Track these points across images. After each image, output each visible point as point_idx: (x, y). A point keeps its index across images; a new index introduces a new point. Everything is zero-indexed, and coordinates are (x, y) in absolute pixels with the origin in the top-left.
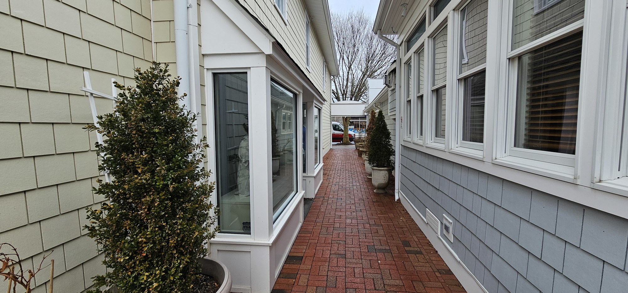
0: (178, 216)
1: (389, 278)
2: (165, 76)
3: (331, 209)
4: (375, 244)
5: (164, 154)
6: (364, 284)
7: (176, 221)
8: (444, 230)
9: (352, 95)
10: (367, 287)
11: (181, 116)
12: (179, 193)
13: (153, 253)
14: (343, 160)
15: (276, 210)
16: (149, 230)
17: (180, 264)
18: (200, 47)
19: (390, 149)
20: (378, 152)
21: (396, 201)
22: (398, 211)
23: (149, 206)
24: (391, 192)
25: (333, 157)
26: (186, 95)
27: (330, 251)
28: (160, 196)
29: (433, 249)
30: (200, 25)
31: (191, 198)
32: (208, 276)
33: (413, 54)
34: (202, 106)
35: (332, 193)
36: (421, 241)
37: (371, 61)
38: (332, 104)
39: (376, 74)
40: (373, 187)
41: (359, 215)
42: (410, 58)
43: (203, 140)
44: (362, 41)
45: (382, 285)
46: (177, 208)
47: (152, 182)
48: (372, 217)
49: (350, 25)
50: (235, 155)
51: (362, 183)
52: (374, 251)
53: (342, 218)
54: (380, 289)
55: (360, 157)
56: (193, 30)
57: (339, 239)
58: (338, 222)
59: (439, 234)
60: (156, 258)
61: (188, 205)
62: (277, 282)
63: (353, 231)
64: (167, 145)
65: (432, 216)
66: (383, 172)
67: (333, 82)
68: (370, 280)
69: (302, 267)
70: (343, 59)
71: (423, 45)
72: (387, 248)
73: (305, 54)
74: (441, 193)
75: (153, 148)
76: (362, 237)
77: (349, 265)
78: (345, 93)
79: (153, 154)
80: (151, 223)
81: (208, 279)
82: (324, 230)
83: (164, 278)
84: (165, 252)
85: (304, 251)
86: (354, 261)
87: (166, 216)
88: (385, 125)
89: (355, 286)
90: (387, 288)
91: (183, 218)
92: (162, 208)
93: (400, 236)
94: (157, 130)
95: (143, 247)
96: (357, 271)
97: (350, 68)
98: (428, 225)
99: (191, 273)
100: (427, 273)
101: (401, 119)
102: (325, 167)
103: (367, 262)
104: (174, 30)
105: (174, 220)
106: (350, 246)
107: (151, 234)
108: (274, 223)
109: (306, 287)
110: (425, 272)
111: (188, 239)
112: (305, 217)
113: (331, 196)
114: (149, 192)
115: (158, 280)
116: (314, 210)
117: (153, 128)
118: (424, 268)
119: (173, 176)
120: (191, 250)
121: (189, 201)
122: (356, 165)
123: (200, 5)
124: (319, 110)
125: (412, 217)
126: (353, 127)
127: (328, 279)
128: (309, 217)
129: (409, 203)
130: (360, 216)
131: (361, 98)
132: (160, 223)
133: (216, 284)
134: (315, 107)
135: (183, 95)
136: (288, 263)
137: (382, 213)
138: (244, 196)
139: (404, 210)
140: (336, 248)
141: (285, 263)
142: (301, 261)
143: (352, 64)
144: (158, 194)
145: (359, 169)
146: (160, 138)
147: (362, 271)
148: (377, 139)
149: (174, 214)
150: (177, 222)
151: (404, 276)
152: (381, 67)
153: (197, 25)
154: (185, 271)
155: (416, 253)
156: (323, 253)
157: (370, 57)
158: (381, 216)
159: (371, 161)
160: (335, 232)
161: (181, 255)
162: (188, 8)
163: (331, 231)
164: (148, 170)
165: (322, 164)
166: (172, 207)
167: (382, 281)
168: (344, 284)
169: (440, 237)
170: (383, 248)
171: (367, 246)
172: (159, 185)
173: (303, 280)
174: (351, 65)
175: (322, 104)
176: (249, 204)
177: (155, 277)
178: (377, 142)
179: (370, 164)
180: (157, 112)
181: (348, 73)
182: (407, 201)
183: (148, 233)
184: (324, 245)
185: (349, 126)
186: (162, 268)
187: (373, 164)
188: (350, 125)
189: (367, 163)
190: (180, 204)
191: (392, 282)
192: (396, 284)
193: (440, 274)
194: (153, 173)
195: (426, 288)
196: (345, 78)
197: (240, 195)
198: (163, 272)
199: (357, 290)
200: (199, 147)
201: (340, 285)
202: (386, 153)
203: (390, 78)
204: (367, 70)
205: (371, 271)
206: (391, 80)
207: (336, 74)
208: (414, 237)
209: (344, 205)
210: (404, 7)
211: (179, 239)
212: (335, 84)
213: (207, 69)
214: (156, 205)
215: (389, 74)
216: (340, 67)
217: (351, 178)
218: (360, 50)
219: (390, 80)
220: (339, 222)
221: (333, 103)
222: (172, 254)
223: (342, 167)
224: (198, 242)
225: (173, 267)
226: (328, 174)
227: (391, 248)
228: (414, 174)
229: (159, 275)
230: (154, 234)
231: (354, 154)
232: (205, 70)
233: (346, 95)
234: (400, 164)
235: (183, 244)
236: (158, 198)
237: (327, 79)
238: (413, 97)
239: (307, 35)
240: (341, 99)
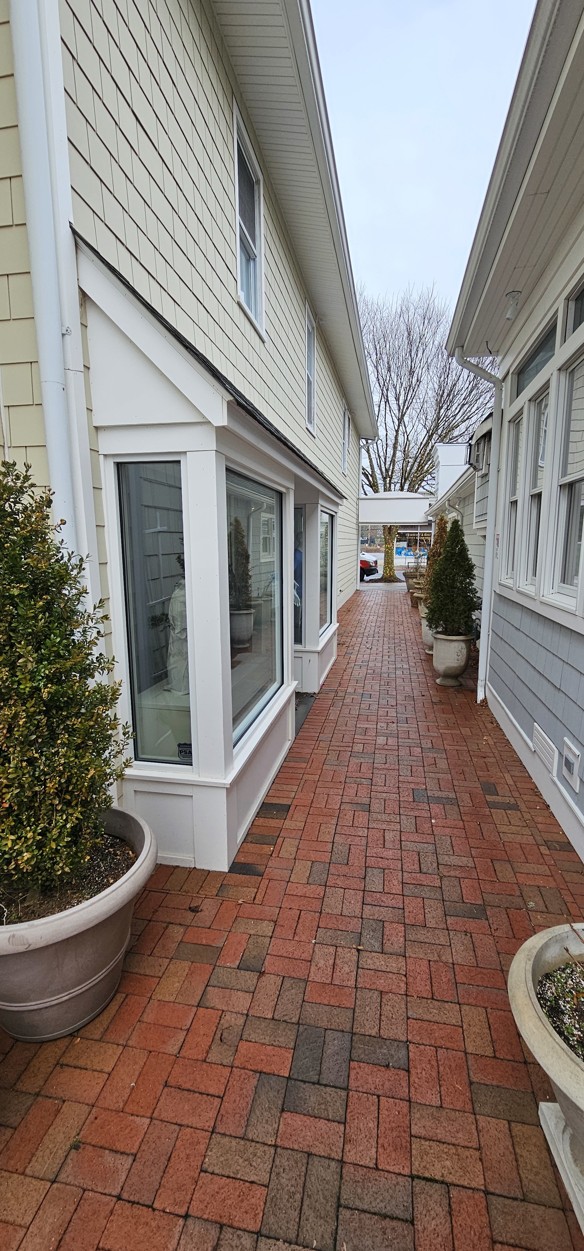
0: (59, 742)
1: (448, 853)
2: (26, 487)
3: (349, 715)
4: (428, 788)
5: (30, 634)
6: (400, 862)
7: (56, 749)
8: (564, 767)
9: (404, 478)
10: (405, 867)
11: (57, 561)
12: (60, 702)
13: (20, 804)
14: (380, 615)
15: (238, 722)
16: (11, 766)
17: (66, 821)
18: (89, 412)
19: (472, 598)
20: (447, 604)
21: (479, 702)
22: (481, 726)
23: (10, 725)
24: (470, 683)
25: (359, 609)
26: (64, 524)
27: (340, 797)
28: (27, 708)
29: (541, 801)
30: (89, 368)
31: (80, 709)
32: (117, 838)
33: (527, 402)
34: (98, 528)
35: (353, 683)
36: (519, 785)
37: (445, 407)
38: (361, 499)
39: (456, 433)
40: (435, 674)
41: (402, 729)
42: (520, 412)
43: (99, 607)
44: (429, 361)
45: (435, 865)
46: (58, 726)
47: (13, 683)
48: (428, 734)
49: (403, 327)
50: (163, 614)
51: (413, 664)
52: (426, 800)
53: (370, 734)
54: (430, 871)
55: (414, 609)
56: (76, 380)
57: (360, 775)
58: (360, 741)
59: (555, 774)
60: (27, 811)
61: (76, 722)
62: (241, 850)
63: (388, 761)
64: (35, 618)
65: (544, 738)
66: (456, 644)
67: (363, 451)
68: (412, 855)
69: (288, 824)
70: (387, 401)
71: (546, 386)
72: (452, 795)
73: (305, 400)
74: (564, 696)
75: (11, 623)
76: (405, 772)
77: (375, 825)
78: (390, 473)
79: (11, 634)
80: (14, 753)
81: (117, 844)
82: (332, 757)
83: (40, 845)
84: (40, 801)
85: (293, 794)
86: (384, 817)
87: (40, 740)
88: (464, 550)
89: (383, 863)
90: (444, 871)
91: (68, 745)
92: (31, 727)
93: (480, 773)
94: (16, 592)
95: (4, 794)
96: (389, 836)
97: (401, 420)
98: (536, 755)
99: (86, 836)
100: (523, 846)
101: (498, 539)
102: (343, 629)
103: (409, 820)
104: (40, 382)
105: (53, 747)
106: (380, 789)
107: (15, 773)
108: (234, 746)
109: (293, 861)
110: (520, 844)
111: (77, 780)
112: (299, 729)
113: (350, 690)
114: (8, 699)
115: (31, 847)
116: (317, 717)
117: (9, 589)
118: (519, 836)
119: (47, 672)
120: (84, 798)
121: (78, 715)
122: (405, 625)
123: (86, 327)
124: (332, 517)
125: (508, 737)
126: (404, 544)
127: (335, 849)
128: (306, 730)
129: (503, 708)
130: (404, 732)
131: (422, 485)
132: (29, 754)
133: (130, 853)
134: (322, 511)
135: (60, 523)
136: (263, 816)
137: (448, 727)
138: (181, 693)
139: (493, 721)
140: (352, 792)
141: (256, 817)
142: (286, 813)
143: (405, 413)
144: (24, 704)
145: (410, 635)
146: (22, 606)
147: (398, 838)
148: (446, 578)
149: (53, 736)
150: (57, 753)
151: (478, 850)
152: (467, 419)
153: (82, 369)
154: (76, 832)
155: (507, 807)
156: (329, 801)
157: (445, 394)
158: (446, 731)
159: (432, 621)
160: (354, 760)
161: (67, 807)
162: (63, 335)
163: (345, 759)
164: (5, 662)
165: (335, 626)
166: (49, 725)
167: (435, 858)
168: (364, 860)
169: (556, 779)
170: (443, 794)
171: (413, 789)
172: (24, 689)
173: (288, 848)
174: (403, 416)
175: (337, 504)
176: (188, 711)
177: (25, 842)
178: (447, 585)
179: (430, 627)
180: (15, 559)
181: (397, 431)
182: (500, 704)
183: (10, 771)
184: (331, 785)
185: (397, 541)
186: (36, 829)
187: (436, 627)
188: (399, 541)
189: (425, 623)
190: (62, 719)
191: (455, 860)
192: (460, 864)
193: (549, 849)
194: (13, 666)
195: (518, 875)
196: (391, 443)
197: (172, 691)
198: (39, 834)
199: (386, 871)
200: (92, 619)
201: (357, 861)
202: (462, 607)
203: (478, 451)
204: (437, 426)
205: (415, 837)
206: (481, 456)
207: (370, 434)
208: (506, 775)
209: (374, 707)
210: (513, 298)
211: (63, 781)
212: (370, 456)
213: (105, 455)
214: (21, 723)
215: (478, 443)
216: (381, 419)
217: (392, 653)
218: (424, 379)
219: (478, 456)
220: (363, 741)
221: (364, 496)
222: (52, 804)
223: (377, 630)
224: (96, 786)
225: (54, 827)
226: (347, 644)
227: (458, 796)
228: (515, 653)
229: (31, 840)
230: (20, 773)
231: (402, 601)
232: (102, 457)
233: (391, 478)
234: (491, 631)
235: (70, 788)
236: (23, 711)
237: (352, 447)
238: (523, 495)
239: (308, 356)
240: (381, 488)
